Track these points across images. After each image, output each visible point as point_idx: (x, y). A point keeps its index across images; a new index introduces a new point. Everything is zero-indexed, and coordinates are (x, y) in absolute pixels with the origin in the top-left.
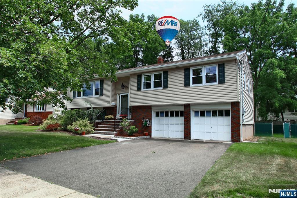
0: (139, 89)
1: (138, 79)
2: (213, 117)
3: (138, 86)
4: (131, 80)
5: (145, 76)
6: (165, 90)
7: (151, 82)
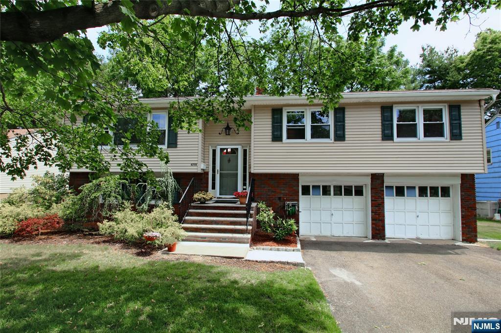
0: (277, 138)
1: (273, 118)
2: (420, 198)
3: (273, 133)
4: (256, 118)
5: (288, 112)
6: (340, 144)
7: (304, 126)
